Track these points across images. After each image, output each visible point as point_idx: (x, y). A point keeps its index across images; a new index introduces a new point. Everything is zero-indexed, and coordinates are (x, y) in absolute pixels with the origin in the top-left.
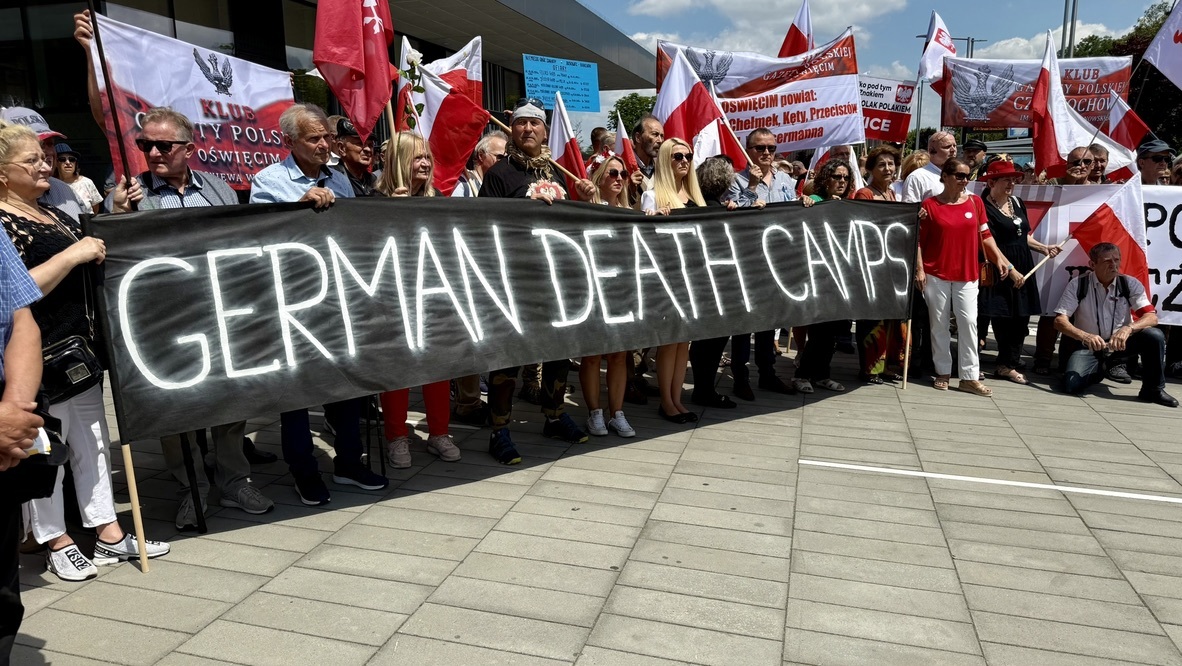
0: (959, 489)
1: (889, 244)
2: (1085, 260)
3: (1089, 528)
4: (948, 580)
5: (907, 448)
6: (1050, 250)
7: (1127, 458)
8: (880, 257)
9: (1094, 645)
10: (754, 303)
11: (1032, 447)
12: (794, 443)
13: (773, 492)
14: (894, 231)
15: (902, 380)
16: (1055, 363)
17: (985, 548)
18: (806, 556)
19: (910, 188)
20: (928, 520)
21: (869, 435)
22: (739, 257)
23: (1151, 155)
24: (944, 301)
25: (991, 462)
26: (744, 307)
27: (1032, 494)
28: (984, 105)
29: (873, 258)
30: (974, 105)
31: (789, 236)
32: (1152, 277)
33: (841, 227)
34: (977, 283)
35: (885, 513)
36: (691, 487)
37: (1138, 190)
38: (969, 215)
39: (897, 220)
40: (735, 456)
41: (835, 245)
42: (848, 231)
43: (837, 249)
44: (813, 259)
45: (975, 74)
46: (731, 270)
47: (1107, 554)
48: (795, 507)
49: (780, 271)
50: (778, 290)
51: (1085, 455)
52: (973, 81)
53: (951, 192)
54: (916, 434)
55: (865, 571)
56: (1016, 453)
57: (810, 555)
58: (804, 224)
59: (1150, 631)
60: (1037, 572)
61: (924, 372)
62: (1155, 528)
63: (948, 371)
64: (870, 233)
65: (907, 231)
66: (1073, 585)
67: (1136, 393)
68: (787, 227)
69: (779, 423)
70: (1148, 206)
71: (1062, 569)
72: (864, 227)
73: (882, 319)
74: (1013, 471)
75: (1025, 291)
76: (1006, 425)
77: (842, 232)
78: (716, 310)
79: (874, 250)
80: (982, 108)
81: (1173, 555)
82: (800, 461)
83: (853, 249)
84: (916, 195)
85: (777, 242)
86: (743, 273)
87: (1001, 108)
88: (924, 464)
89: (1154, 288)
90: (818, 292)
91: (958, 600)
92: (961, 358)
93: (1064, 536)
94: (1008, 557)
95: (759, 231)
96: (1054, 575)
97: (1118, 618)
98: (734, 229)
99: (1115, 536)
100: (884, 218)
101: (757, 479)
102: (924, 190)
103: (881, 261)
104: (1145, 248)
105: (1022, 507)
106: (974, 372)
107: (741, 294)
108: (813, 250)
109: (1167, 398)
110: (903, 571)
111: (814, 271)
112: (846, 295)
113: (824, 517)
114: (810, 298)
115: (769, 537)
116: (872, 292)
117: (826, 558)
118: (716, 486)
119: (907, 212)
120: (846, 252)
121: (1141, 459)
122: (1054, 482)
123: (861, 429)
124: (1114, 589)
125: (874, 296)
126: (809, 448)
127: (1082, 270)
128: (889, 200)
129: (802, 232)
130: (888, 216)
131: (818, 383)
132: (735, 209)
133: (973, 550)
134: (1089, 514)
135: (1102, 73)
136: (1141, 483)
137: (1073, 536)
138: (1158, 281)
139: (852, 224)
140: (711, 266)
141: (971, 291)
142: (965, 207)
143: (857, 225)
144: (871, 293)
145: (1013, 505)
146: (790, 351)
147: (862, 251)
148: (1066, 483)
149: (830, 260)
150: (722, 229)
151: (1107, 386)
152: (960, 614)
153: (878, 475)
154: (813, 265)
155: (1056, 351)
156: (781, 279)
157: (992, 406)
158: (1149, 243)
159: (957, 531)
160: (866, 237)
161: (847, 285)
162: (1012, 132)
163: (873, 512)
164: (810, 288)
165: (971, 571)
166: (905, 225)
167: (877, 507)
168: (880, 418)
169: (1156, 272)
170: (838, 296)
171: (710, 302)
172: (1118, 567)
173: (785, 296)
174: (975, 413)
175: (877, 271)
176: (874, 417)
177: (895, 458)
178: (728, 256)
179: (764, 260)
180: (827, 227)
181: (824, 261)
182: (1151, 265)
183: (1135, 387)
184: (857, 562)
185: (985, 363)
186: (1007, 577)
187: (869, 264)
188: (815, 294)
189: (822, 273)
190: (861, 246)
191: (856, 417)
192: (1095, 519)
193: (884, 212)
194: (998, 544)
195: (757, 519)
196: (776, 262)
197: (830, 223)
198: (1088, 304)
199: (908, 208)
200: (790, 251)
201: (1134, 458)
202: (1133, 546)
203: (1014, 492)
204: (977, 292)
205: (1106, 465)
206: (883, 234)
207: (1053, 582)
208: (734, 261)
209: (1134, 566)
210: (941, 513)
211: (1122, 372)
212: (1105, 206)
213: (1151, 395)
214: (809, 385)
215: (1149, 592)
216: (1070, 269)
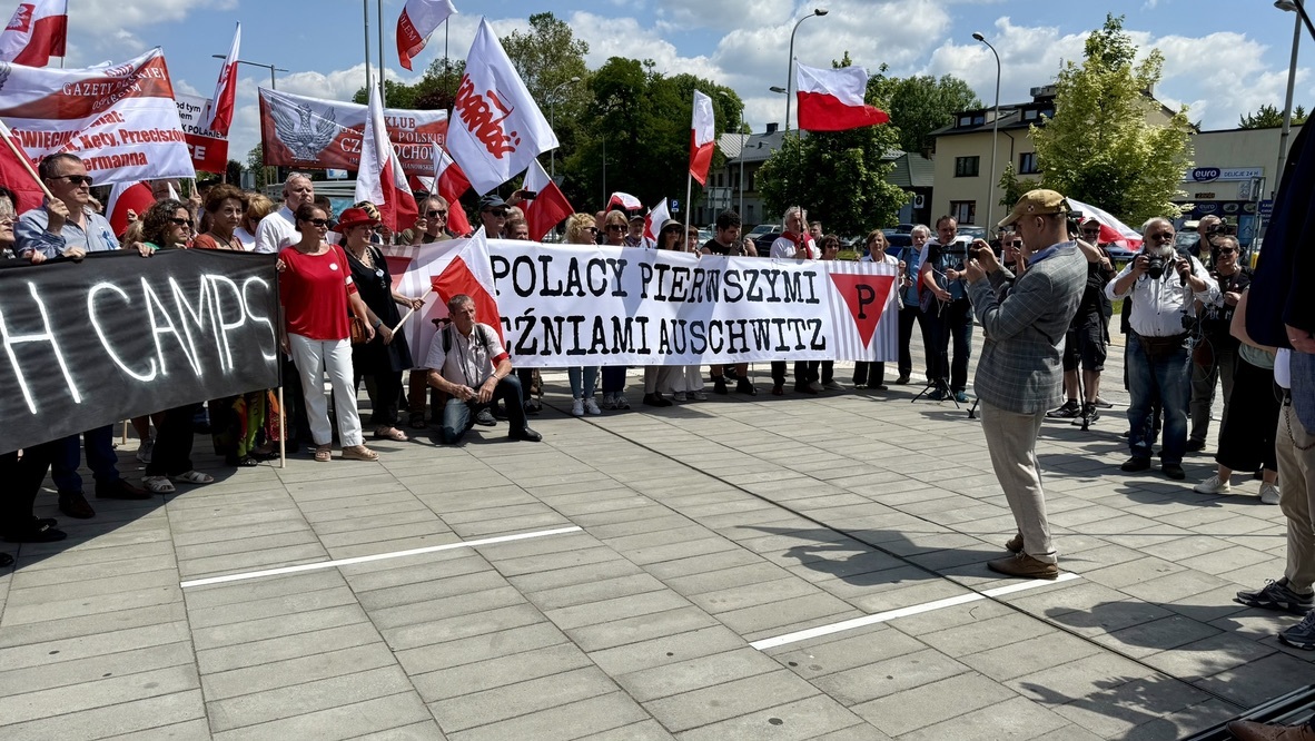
0: (377, 570)
1: (248, 301)
2: (445, 312)
3: (505, 577)
4: (395, 678)
5: (306, 537)
6: (413, 303)
7: (513, 499)
8: (238, 318)
9: (545, 697)
10: (84, 390)
11: (433, 507)
12: (168, 562)
13: (158, 635)
14: (252, 287)
15: (280, 457)
16: (428, 415)
17: (421, 629)
18: (227, 706)
19: (264, 234)
20: (353, 615)
21: (261, 530)
22: (55, 328)
23: (490, 209)
24: (317, 362)
25: (399, 532)
26: (70, 397)
27: (447, 556)
28: (311, 145)
29: (228, 320)
30: (300, 144)
31: (125, 296)
32: (504, 325)
33: (189, 283)
34: (349, 340)
35: (306, 621)
36: (31, 663)
37: (484, 244)
38: (334, 267)
39: (254, 274)
40: (88, 600)
41: (184, 306)
42: (198, 288)
43: (186, 311)
44: (158, 326)
45: (296, 110)
46: (45, 348)
47: (527, 601)
48: (193, 646)
49: (116, 344)
50: (117, 369)
51: (480, 504)
52: (295, 117)
53: (310, 242)
54: (312, 518)
55: (303, 700)
56: (420, 516)
57: (230, 702)
58: (143, 279)
59: (582, 665)
60: (475, 639)
61: (302, 445)
62: (554, 562)
63: (328, 440)
64: (225, 290)
65: (267, 286)
66: (510, 641)
67: (506, 433)
68: (121, 284)
69: (139, 540)
70: (494, 259)
71: (495, 628)
72: (218, 282)
73: (242, 393)
74: (423, 537)
75: (395, 346)
76: (400, 488)
77: (191, 289)
78: (25, 407)
79: (231, 311)
80: (309, 148)
81: (576, 583)
82: (183, 585)
83: (206, 310)
84: (272, 242)
85: (108, 305)
86: (63, 351)
87: (329, 149)
88: (331, 551)
89: (507, 335)
90: (168, 369)
91: (411, 696)
92: (342, 424)
93: (487, 592)
94: (444, 632)
95: (81, 291)
96: (490, 636)
97: (554, 661)
98: (43, 290)
99: (528, 579)
100: (239, 273)
101: (130, 624)
102: (280, 238)
103: (241, 323)
104: (495, 297)
105: (444, 574)
106: (355, 434)
107: (64, 380)
108: (158, 314)
109: (532, 434)
110: (345, 685)
111: (161, 342)
112: (198, 370)
113: (234, 648)
114: (159, 376)
115: (170, 698)
116: (227, 361)
117: (252, 699)
118: (72, 649)
119: (264, 264)
120: (197, 314)
121: (525, 498)
122: (463, 538)
123: (246, 525)
124: (543, 634)
125: (231, 366)
126: (190, 565)
127: (446, 321)
128: (236, 249)
129: (141, 291)
130: (242, 269)
131: (178, 478)
132: (43, 263)
133: (411, 636)
134: (501, 563)
135: (417, 123)
136: (532, 521)
137: (495, 591)
138: (509, 329)
139: (203, 279)
140: (13, 345)
141: (344, 350)
142: (327, 259)
143: (209, 280)
144: (226, 363)
145: (435, 573)
146: (127, 440)
147: (215, 312)
148: (473, 537)
149: (179, 326)
150: (26, 290)
151: (477, 431)
152: (417, 712)
153: (283, 577)
154: (159, 334)
155: (428, 402)
156: (119, 355)
157: (382, 470)
158: (498, 293)
159: (388, 618)
160: (220, 295)
161: (200, 357)
162: (331, 174)
163: (290, 625)
164: (158, 363)
165: (413, 660)
166: (264, 279)
167: (294, 617)
168: (266, 507)
169: (506, 320)
170: (190, 371)
171: (13, 398)
172: (539, 610)
173: (127, 377)
174: (367, 481)
175: (235, 337)
176: (258, 508)
177: (298, 552)
178: (39, 328)
179: (92, 331)
180: (173, 283)
181: (171, 328)
182: (502, 314)
183: (503, 428)
184: (291, 692)
185: (366, 423)
186: (451, 655)
187: (225, 327)
188: (164, 372)
189: (170, 343)
190: (214, 306)
191: (237, 512)
192: (510, 568)
193: (238, 264)
194: (431, 621)
195: (146, 679)
196: (109, 332)
197: (177, 278)
198: (454, 355)
199: (265, 260)
200: (127, 317)
201: (520, 497)
202: (545, 584)
203: (429, 560)
204: (350, 350)
205: (500, 510)
206: (241, 290)
207: (492, 644)
208: (48, 335)
209: (550, 604)
210: (365, 603)
211: (488, 415)
212: (458, 259)
213: (519, 433)
214: (168, 482)
215: (570, 626)
216: (436, 321)
